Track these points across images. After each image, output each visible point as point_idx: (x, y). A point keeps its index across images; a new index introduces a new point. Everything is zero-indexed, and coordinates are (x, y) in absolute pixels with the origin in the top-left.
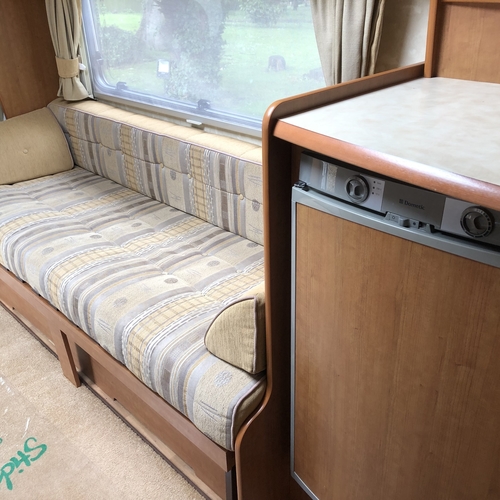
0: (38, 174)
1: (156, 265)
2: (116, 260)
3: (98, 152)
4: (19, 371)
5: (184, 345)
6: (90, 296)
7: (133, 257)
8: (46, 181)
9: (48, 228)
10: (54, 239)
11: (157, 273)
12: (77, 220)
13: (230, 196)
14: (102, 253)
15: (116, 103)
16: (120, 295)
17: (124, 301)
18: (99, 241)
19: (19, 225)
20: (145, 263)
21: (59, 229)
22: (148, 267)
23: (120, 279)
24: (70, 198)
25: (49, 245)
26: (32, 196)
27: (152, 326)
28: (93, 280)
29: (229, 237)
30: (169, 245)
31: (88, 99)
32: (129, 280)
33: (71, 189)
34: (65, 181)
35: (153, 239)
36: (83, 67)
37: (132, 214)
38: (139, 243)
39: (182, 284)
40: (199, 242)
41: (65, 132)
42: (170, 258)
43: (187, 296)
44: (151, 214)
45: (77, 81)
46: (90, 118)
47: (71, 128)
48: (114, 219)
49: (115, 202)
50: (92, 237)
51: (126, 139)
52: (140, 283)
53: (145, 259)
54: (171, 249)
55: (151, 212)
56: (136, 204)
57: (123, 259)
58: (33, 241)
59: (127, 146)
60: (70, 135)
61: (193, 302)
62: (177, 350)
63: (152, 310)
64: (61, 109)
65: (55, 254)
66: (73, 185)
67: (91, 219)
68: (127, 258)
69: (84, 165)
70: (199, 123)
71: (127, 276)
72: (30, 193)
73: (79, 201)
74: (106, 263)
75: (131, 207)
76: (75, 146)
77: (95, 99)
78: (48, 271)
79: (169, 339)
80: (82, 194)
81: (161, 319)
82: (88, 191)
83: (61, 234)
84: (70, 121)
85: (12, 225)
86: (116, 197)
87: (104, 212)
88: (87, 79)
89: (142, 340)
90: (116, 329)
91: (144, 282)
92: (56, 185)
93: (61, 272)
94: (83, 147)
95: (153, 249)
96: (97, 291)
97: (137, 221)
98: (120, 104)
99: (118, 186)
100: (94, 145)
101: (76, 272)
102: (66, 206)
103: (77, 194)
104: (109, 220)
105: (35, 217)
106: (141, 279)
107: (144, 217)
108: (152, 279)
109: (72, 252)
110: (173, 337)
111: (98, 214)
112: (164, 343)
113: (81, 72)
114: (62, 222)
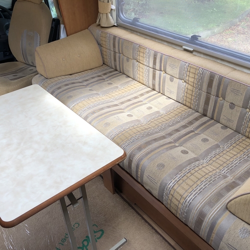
1: (170, 139)
3: (119, 58)
5: (211, 204)
6: (141, 160)
7: (156, 132)
13: (213, 98)
14: (138, 128)
15: (131, 30)
16: (159, 161)
20: (164, 137)
22: (167, 140)
25: (106, 121)
26: (85, 84)
27: (185, 186)
29: (208, 121)
30: (173, 124)
31: (114, 26)
33: (105, 80)
34: (100, 74)
35: (162, 119)
36: (113, 7)
38: (155, 122)
39: (192, 155)
40: (191, 123)
43: (199, 165)
45: (109, 15)
46: (117, 39)
47: (104, 43)
49: (132, 91)
50: (128, 116)
51: (141, 55)
52: (168, 153)
54: (176, 127)
55: (155, 99)
56: (145, 93)
57: (151, 134)
60: (102, 46)
62: (207, 207)
64: (98, 31)
66: (105, 77)
67: (123, 102)
69: (109, 64)
71: (158, 147)
72: (83, 82)
74: (143, 136)
75: (142, 95)
76: (104, 53)
77: (118, 26)
79: (199, 198)
80: (112, 84)
81: (190, 182)
83: (111, 113)
84: (104, 39)
88: (114, 14)
89: (181, 195)
90: (161, 184)
91: (170, 152)
92: (96, 77)
94: (110, 54)
95: (165, 127)
96: (144, 157)
98: (134, 31)
100: (117, 54)
102: (106, 92)
106: (167, 150)
108: (173, 150)
110: (202, 196)
113: (112, 9)
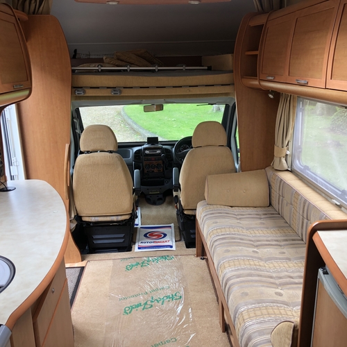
0: (247, 205)
1: (278, 281)
2: (257, 270)
3: (282, 202)
4: (200, 309)
5: (261, 333)
6: (233, 284)
7: (268, 272)
8: (250, 210)
9: (234, 238)
10: (233, 246)
11: (275, 286)
12: (253, 239)
14: (252, 263)
16: (246, 290)
17: (246, 294)
18: (256, 255)
19: (222, 231)
20: (271, 277)
21: (239, 241)
22: (272, 280)
23: (252, 281)
24: (256, 224)
25: (229, 248)
26: (238, 217)
27: (252, 315)
28: (238, 276)
30: (292, 272)
31: (287, 170)
32: (256, 284)
33: (261, 219)
34: (260, 213)
35: (286, 265)
36: (288, 153)
37: (284, 245)
38: (276, 265)
39: (284, 298)
41: (269, 185)
42: (288, 280)
43: (281, 307)
44: (295, 249)
45: (283, 160)
46: (282, 183)
47: (273, 184)
48: (271, 245)
49: (279, 235)
50: (253, 251)
51: (296, 200)
52: (261, 288)
53: (274, 275)
54: (292, 275)
55: (296, 248)
56: (290, 240)
57: (261, 270)
58: (223, 243)
59: (295, 204)
60: (271, 188)
61: (282, 311)
62: (257, 334)
63: (257, 305)
64: (271, 172)
65: (229, 255)
66: (263, 216)
67: (259, 241)
68: (263, 271)
69: (274, 206)
70: (338, 204)
71: (256, 281)
72: (238, 215)
73: (260, 228)
74: (251, 269)
75: (286, 240)
76: (272, 195)
77: (291, 171)
78: (222, 262)
79: (256, 326)
80: (264, 224)
81: (258, 313)
82: (269, 222)
83: (238, 244)
84: (273, 180)
85: (219, 231)
86: (282, 232)
87: (270, 239)
88: (289, 159)
89: (244, 320)
90: (236, 308)
91: (263, 288)
92: (254, 214)
93: (227, 265)
94: (276, 197)
95: (282, 271)
96: (238, 283)
97: (284, 250)
99: (287, 225)
100: (281, 197)
101: (233, 269)
102: (251, 228)
103: (261, 223)
104: (269, 245)
105: (231, 230)
106: (263, 286)
107: (290, 249)
108: (268, 289)
109: (237, 256)
110: (258, 325)
111: (265, 239)
112: (253, 327)
113: (287, 155)
114: (243, 237)
